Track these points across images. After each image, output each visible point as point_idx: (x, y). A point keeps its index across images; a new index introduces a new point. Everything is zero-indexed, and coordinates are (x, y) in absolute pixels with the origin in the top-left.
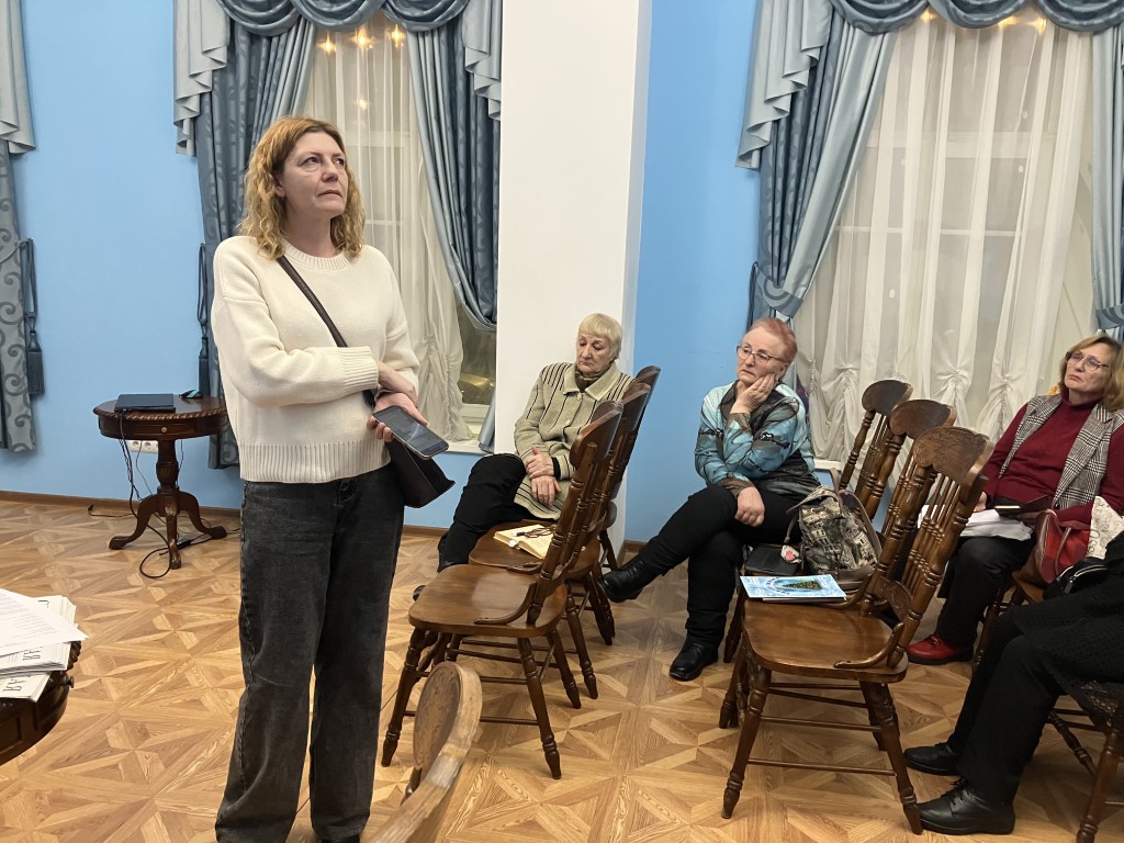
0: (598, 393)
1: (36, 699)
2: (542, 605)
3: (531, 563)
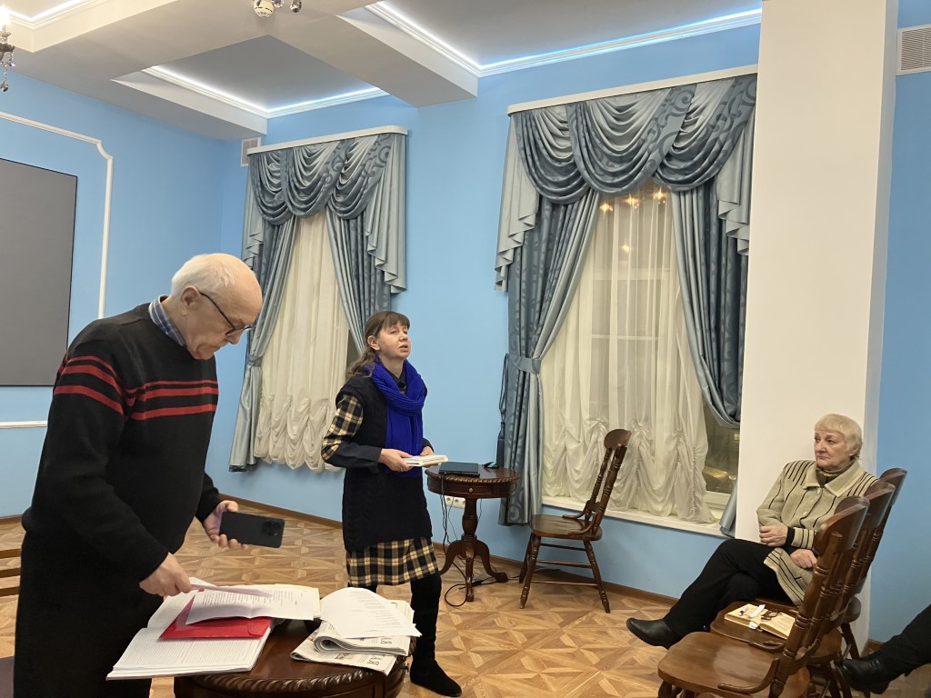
0: (839, 489)
1: (387, 673)
2: (785, 683)
3: (771, 642)
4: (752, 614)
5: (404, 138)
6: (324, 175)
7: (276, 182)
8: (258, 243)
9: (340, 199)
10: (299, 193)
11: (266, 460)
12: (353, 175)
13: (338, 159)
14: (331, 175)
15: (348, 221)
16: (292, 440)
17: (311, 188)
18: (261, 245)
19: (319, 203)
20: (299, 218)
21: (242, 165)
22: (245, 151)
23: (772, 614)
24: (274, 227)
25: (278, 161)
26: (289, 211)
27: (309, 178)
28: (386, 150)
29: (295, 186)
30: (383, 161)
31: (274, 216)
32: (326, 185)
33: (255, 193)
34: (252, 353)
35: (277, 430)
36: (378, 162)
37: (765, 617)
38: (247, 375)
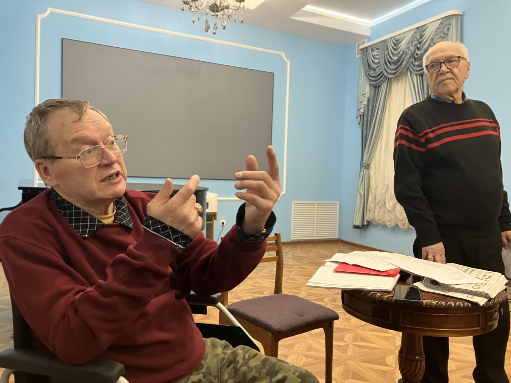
5: (459, 17)
6: (407, 50)
7: (376, 61)
8: (366, 99)
9: (417, 63)
10: (391, 65)
11: (374, 222)
12: (425, 47)
13: (415, 39)
14: (411, 50)
15: (422, 76)
16: (388, 210)
17: (398, 60)
18: (369, 100)
19: (404, 68)
20: (391, 79)
21: (357, 57)
22: (358, 47)
24: (376, 88)
25: (378, 49)
26: (385, 77)
27: (396, 55)
28: (448, 26)
29: (389, 61)
30: (445, 34)
31: (375, 81)
32: (408, 56)
33: (365, 70)
34: (364, 162)
35: (379, 205)
36: (442, 35)
38: (362, 174)
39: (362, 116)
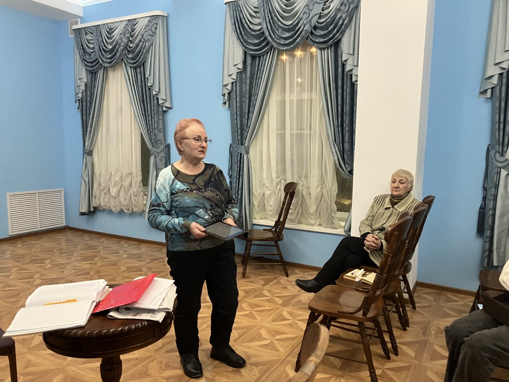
0: (401, 208)
1: (161, 322)
2: (370, 308)
3: (366, 288)
4: (357, 274)
5: (165, 18)
6: (120, 41)
7: (91, 46)
8: (84, 84)
9: (130, 56)
10: (105, 53)
11: (100, 208)
12: (137, 41)
13: (127, 32)
14: (124, 42)
15: (136, 69)
16: (113, 197)
17: (112, 50)
18: (86, 85)
19: (118, 58)
20: (107, 68)
21: (70, 36)
22: (71, 28)
23: (367, 273)
24: (93, 74)
25: (92, 33)
26: (101, 64)
27: (111, 44)
28: (155, 26)
29: (103, 48)
30: (153, 33)
31: (92, 67)
32: (121, 48)
33: (79, 53)
34: (86, 148)
35: (104, 191)
36: (151, 33)
37: (364, 275)
38: (85, 161)
39: (80, 100)
